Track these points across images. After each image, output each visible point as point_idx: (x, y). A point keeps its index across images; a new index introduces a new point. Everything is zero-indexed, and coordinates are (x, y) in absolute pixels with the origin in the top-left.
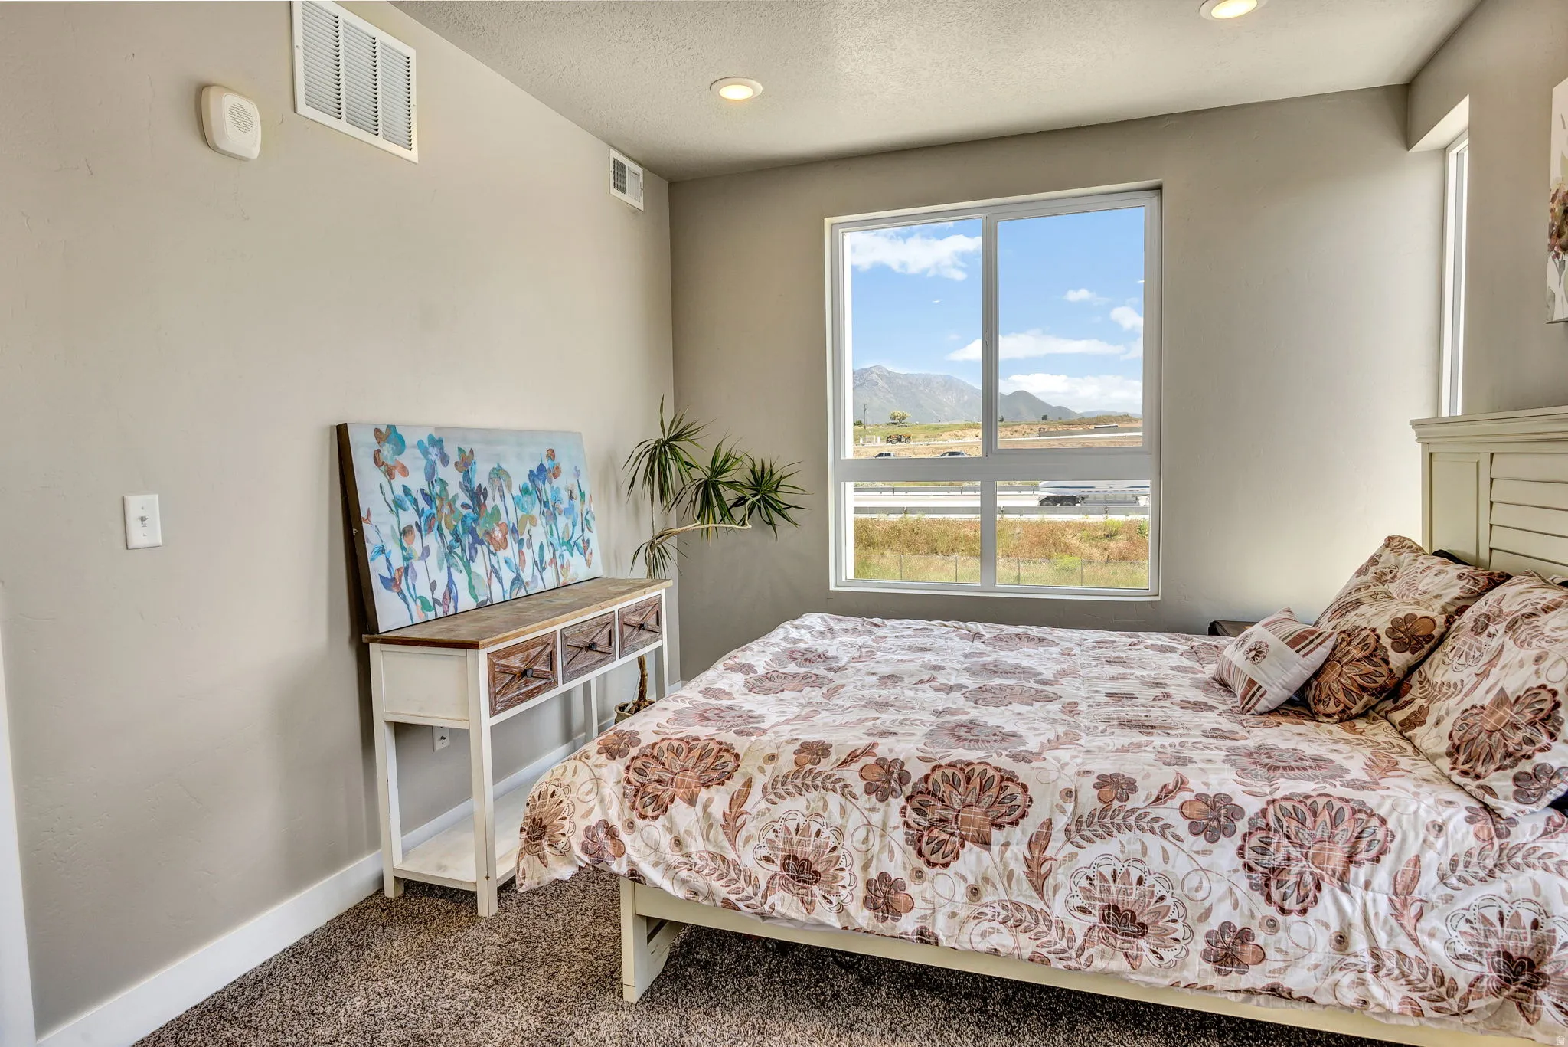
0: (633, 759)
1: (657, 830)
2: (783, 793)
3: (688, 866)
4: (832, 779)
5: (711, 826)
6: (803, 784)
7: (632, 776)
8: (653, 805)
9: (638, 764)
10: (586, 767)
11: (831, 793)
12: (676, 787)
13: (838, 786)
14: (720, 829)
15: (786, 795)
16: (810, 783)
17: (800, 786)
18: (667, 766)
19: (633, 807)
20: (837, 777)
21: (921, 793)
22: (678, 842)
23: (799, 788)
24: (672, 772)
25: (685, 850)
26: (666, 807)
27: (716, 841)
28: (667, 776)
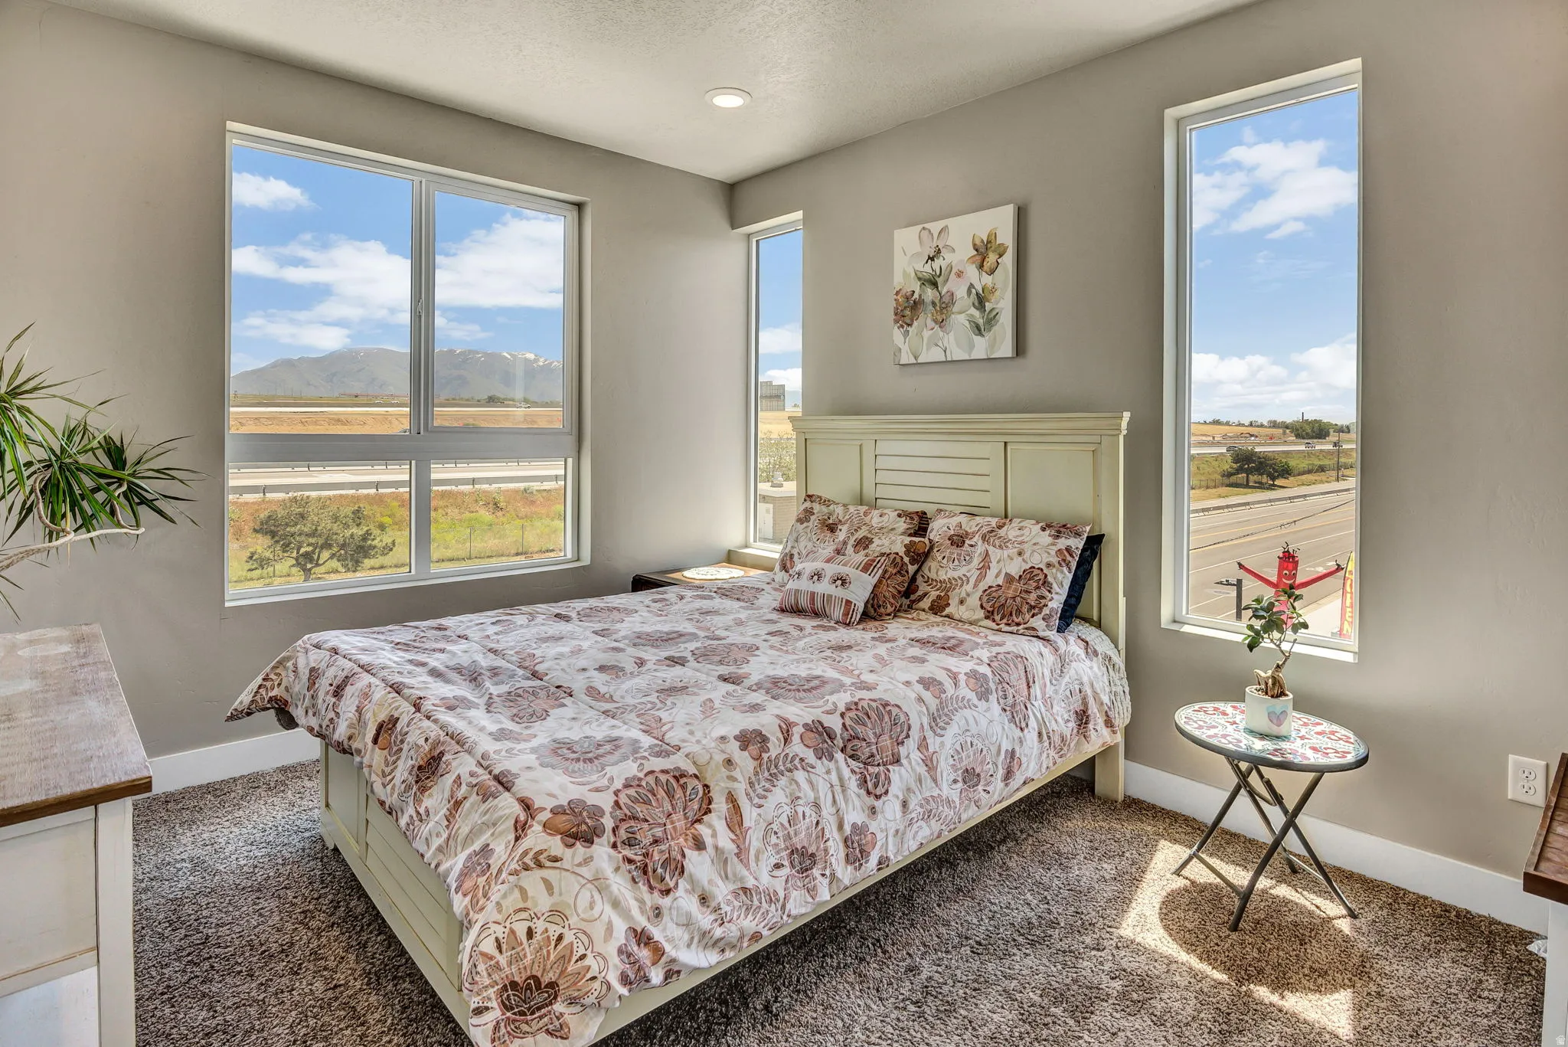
0: (614, 831)
1: (685, 900)
2: (763, 793)
3: (719, 922)
4: (789, 759)
5: (726, 861)
6: (770, 775)
7: (628, 852)
8: (667, 873)
9: (623, 834)
10: (564, 873)
11: (795, 772)
12: (673, 839)
13: (797, 762)
14: (735, 859)
15: (765, 793)
16: (775, 771)
17: (770, 777)
18: (652, 822)
19: (651, 888)
20: (791, 755)
21: (849, 740)
22: (704, 900)
23: (770, 780)
24: (659, 824)
25: (713, 904)
26: (683, 866)
27: (735, 875)
28: (658, 832)
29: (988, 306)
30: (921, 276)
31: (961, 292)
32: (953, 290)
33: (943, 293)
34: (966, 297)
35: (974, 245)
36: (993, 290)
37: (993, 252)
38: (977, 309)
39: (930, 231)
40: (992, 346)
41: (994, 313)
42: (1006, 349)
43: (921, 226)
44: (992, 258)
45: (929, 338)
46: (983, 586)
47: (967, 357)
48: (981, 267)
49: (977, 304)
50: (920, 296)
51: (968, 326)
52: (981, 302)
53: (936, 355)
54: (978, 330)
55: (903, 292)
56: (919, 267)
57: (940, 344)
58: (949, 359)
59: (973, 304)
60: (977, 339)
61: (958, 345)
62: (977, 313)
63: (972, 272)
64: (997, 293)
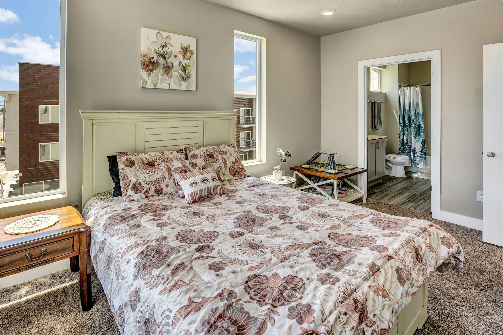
29: (187, 71)
30: (157, 52)
31: (176, 64)
32: (173, 62)
33: (168, 62)
34: (178, 66)
35: (182, 48)
36: (189, 66)
37: (189, 52)
38: (183, 71)
39: (162, 35)
40: (189, 86)
41: (189, 74)
42: (193, 88)
43: (158, 31)
44: (188, 54)
45: (161, 79)
46: (228, 168)
47: (178, 89)
48: (184, 56)
49: (183, 70)
50: (157, 60)
51: (179, 77)
52: (184, 69)
53: (164, 86)
54: (183, 79)
55: (148, 56)
56: (157, 48)
57: (167, 82)
58: (171, 88)
59: (181, 69)
60: (182, 82)
61: (175, 84)
62: (183, 73)
63: (180, 57)
64: (191, 68)
